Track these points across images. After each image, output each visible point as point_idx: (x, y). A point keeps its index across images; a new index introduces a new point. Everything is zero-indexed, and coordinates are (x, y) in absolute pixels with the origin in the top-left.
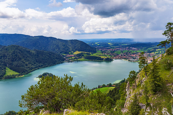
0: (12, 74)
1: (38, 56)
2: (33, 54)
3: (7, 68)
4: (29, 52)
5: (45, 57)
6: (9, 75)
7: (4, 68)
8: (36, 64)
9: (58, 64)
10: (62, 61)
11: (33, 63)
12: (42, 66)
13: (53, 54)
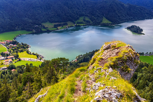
0: (106, 23)
1: (130, 10)
2: (126, 7)
3: (104, 17)
4: (122, 5)
5: (136, 11)
6: (104, 22)
7: (102, 17)
8: (126, 17)
9: (147, 19)
10: (151, 16)
11: (124, 16)
12: (131, 19)
13: (144, 9)
